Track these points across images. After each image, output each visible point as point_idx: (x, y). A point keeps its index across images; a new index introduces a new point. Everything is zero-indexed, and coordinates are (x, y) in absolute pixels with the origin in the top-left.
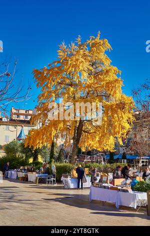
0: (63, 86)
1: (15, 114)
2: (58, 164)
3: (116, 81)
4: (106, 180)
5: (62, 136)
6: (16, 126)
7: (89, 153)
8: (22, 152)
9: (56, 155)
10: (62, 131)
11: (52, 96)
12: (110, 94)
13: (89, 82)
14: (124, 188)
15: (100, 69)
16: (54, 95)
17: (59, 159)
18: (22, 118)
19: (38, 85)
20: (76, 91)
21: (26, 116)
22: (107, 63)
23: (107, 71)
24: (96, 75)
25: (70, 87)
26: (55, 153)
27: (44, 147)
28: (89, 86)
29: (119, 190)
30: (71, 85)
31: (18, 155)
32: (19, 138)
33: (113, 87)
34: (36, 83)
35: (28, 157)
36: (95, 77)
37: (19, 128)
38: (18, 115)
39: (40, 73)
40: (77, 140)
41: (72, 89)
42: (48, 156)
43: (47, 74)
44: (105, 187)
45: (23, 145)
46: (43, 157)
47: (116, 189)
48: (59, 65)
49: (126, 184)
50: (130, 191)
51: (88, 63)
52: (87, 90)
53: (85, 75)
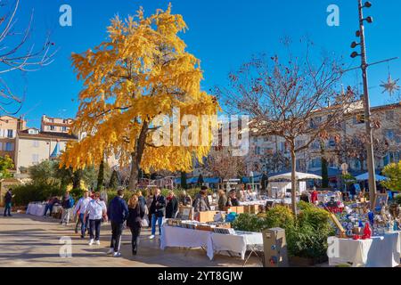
0: (116, 78)
1: (48, 124)
2: (111, 192)
3: (193, 72)
4: (188, 214)
5: (116, 152)
6: (49, 140)
7: (153, 176)
8: (56, 176)
9: (107, 179)
10: (115, 144)
11: (101, 92)
12: (185, 91)
13: (156, 72)
14: (221, 227)
15: (171, 57)
16: (103, 91)
17: (111, 185)
18: (58, 130)
19: (78, 76)
20: (137, 86)
21: (65, 127)
22: (180, 49)
23: (181, 60)
24: (165, 65)
25: (127, 80)
26: (105, 177)
27: (89, 169)
28: (155, 79)
29: (213, 230)
30: (129, 78)
31: (51, 180)
32: (52, 156)
33: (189, 80)
34: (76, 74)
35: (64, 183)
36: (163, 68)
37: (53, 144)
38: (52, 126)
39: (83, 59)
40: (137, 157)
41: (130, 83)
42: (95, 181)
43: (93, 60)
44: (187, 226)
45: (56, 166)
46: (86, 182)
47: (208, 229)
48: (111, 47)
49: (221, 220)
50: (232, 231)
51: (153, 45)
52: (152, 84)
53: (149, 62)
